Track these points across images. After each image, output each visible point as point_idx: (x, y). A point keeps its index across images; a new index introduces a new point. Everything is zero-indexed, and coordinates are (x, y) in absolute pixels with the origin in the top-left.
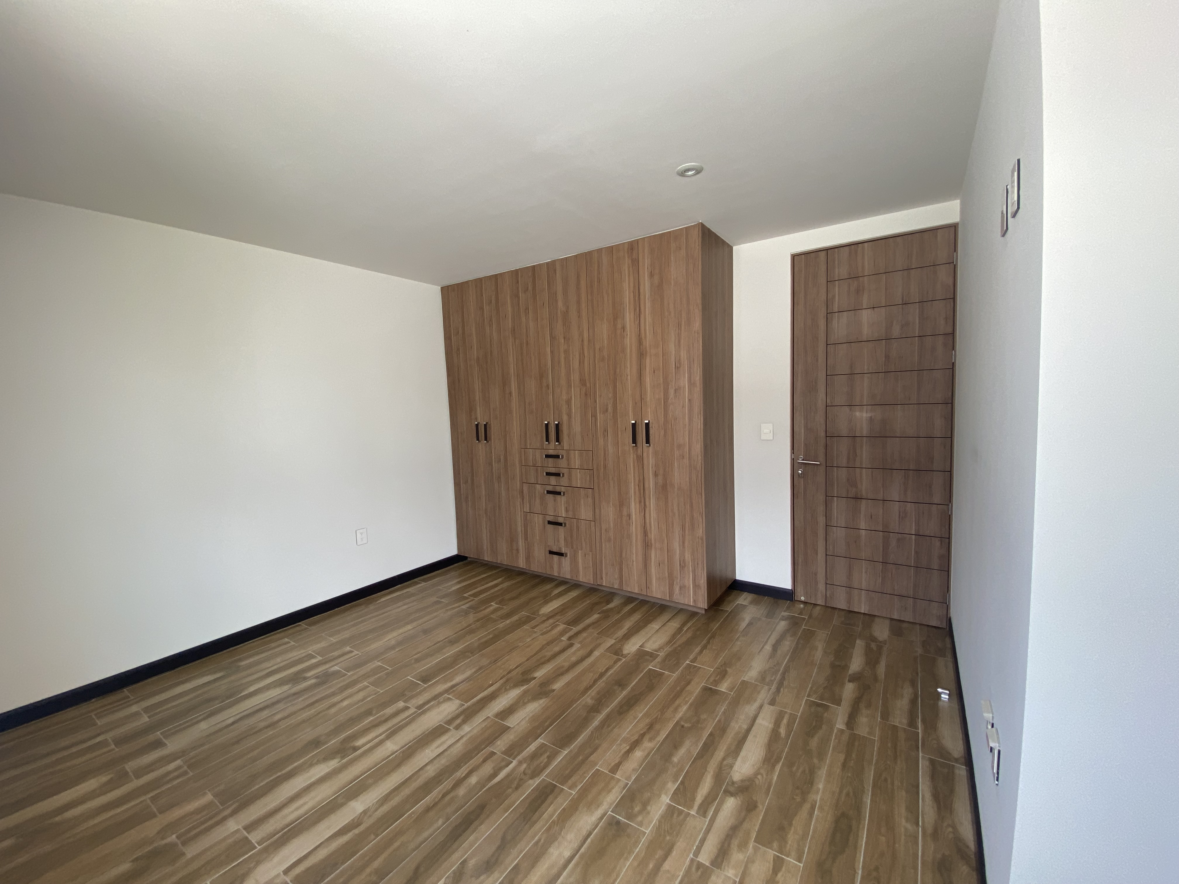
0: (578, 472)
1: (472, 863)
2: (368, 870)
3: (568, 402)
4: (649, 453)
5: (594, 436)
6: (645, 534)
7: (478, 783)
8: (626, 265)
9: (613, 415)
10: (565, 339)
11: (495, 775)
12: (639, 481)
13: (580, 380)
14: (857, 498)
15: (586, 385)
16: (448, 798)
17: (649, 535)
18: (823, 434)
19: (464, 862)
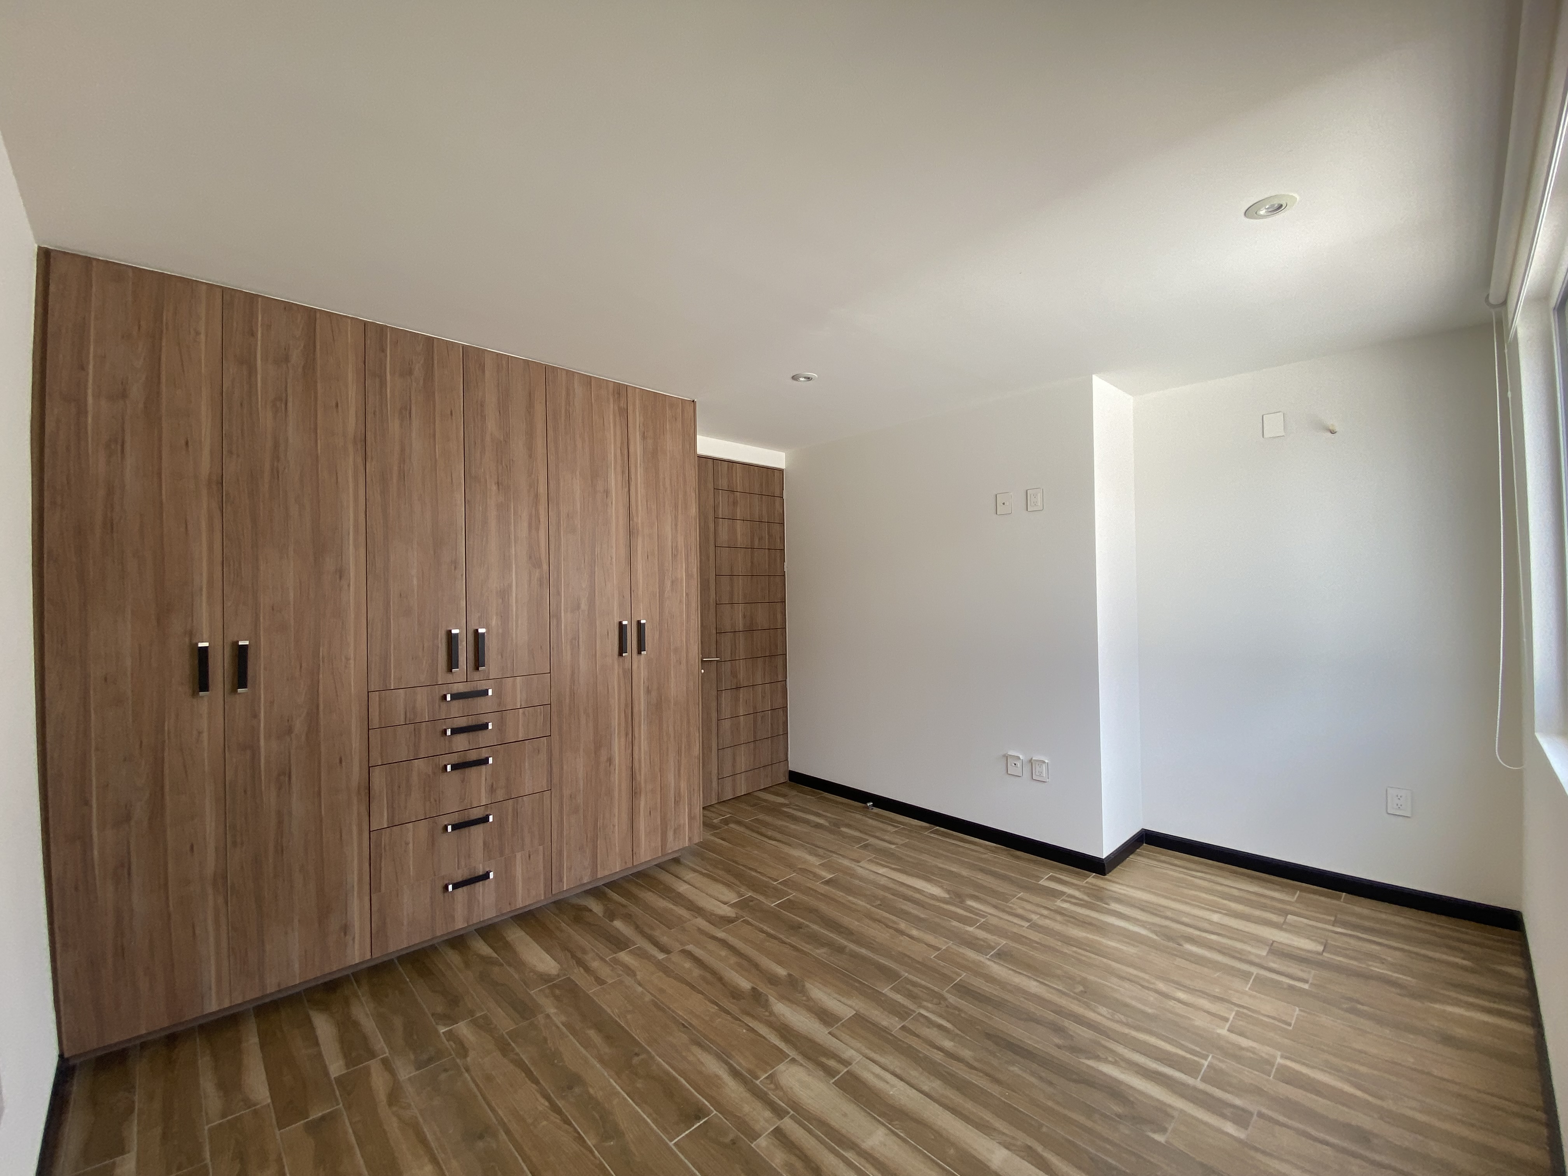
0: (520, 714)
1: (1057, 1041)
2: (1089, 1124)
3: (504, 594)
4: (640, 664)
5: (555, 649)
6: (633, 777)
7: (952, 1040)
8: (611, 412)
9: (588, 613)
10: (500, 487)
11: (940, 1027)
12: (626, 705)
13: (530, 558)
14: (738, 688)
15: (540, 566)
16: (976, 1064)
17: (638, 776)
18: (714, 632)
19: (1059, 1047)
